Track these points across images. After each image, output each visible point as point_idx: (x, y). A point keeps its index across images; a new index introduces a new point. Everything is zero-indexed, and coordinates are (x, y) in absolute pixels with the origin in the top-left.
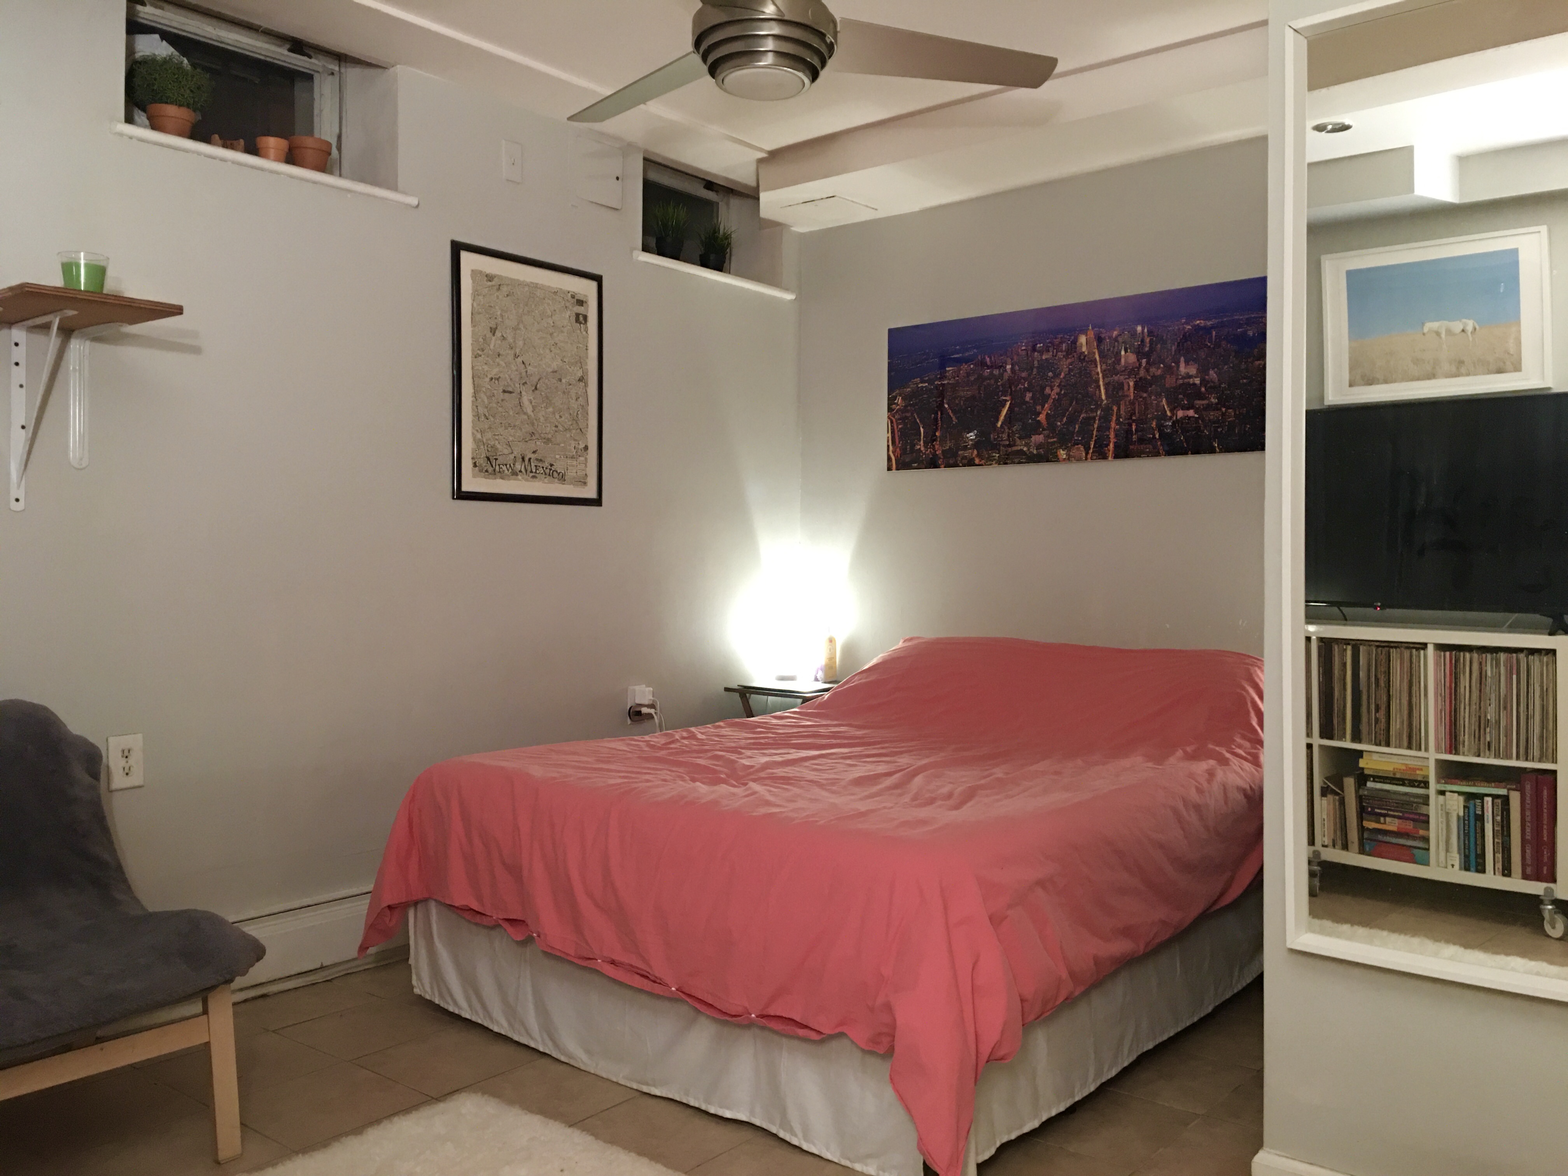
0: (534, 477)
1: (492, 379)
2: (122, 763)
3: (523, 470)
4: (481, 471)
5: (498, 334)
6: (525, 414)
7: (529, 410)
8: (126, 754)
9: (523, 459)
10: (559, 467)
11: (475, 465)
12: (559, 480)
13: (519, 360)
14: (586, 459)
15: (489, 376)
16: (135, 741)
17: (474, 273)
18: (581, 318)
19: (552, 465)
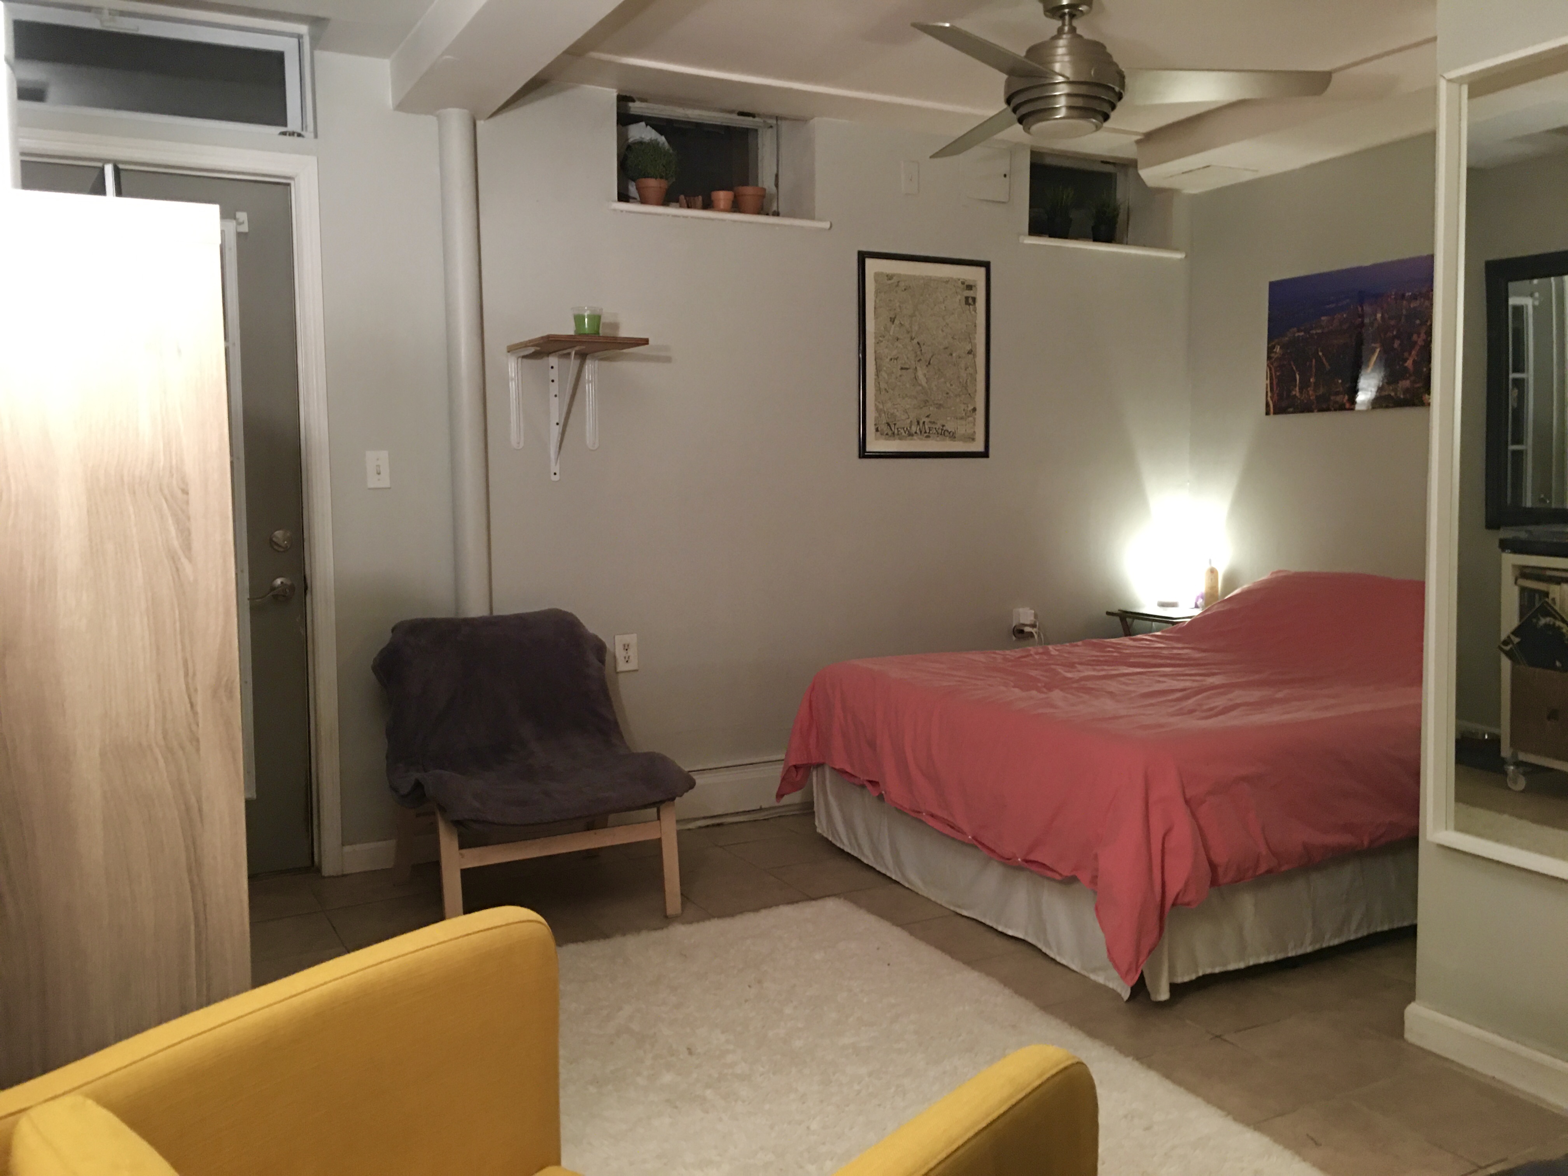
0: (928, 437)
1: (891, 359)
2: (624, 653)
3: (918, 432)
4: (882, 434)
5: (897, 322)
6: (920, 385)
7: (923, 381)
8: (626, 648)
9: (918, 423)
10: (950, 427)
11: (877, 430)
12: (950, 437)
13: (915, 341)
14: (974, 419)
15: (889, 358)
16: (632, 639)
17: (877, 275)
18: (970, 301)
19: (943, 426)
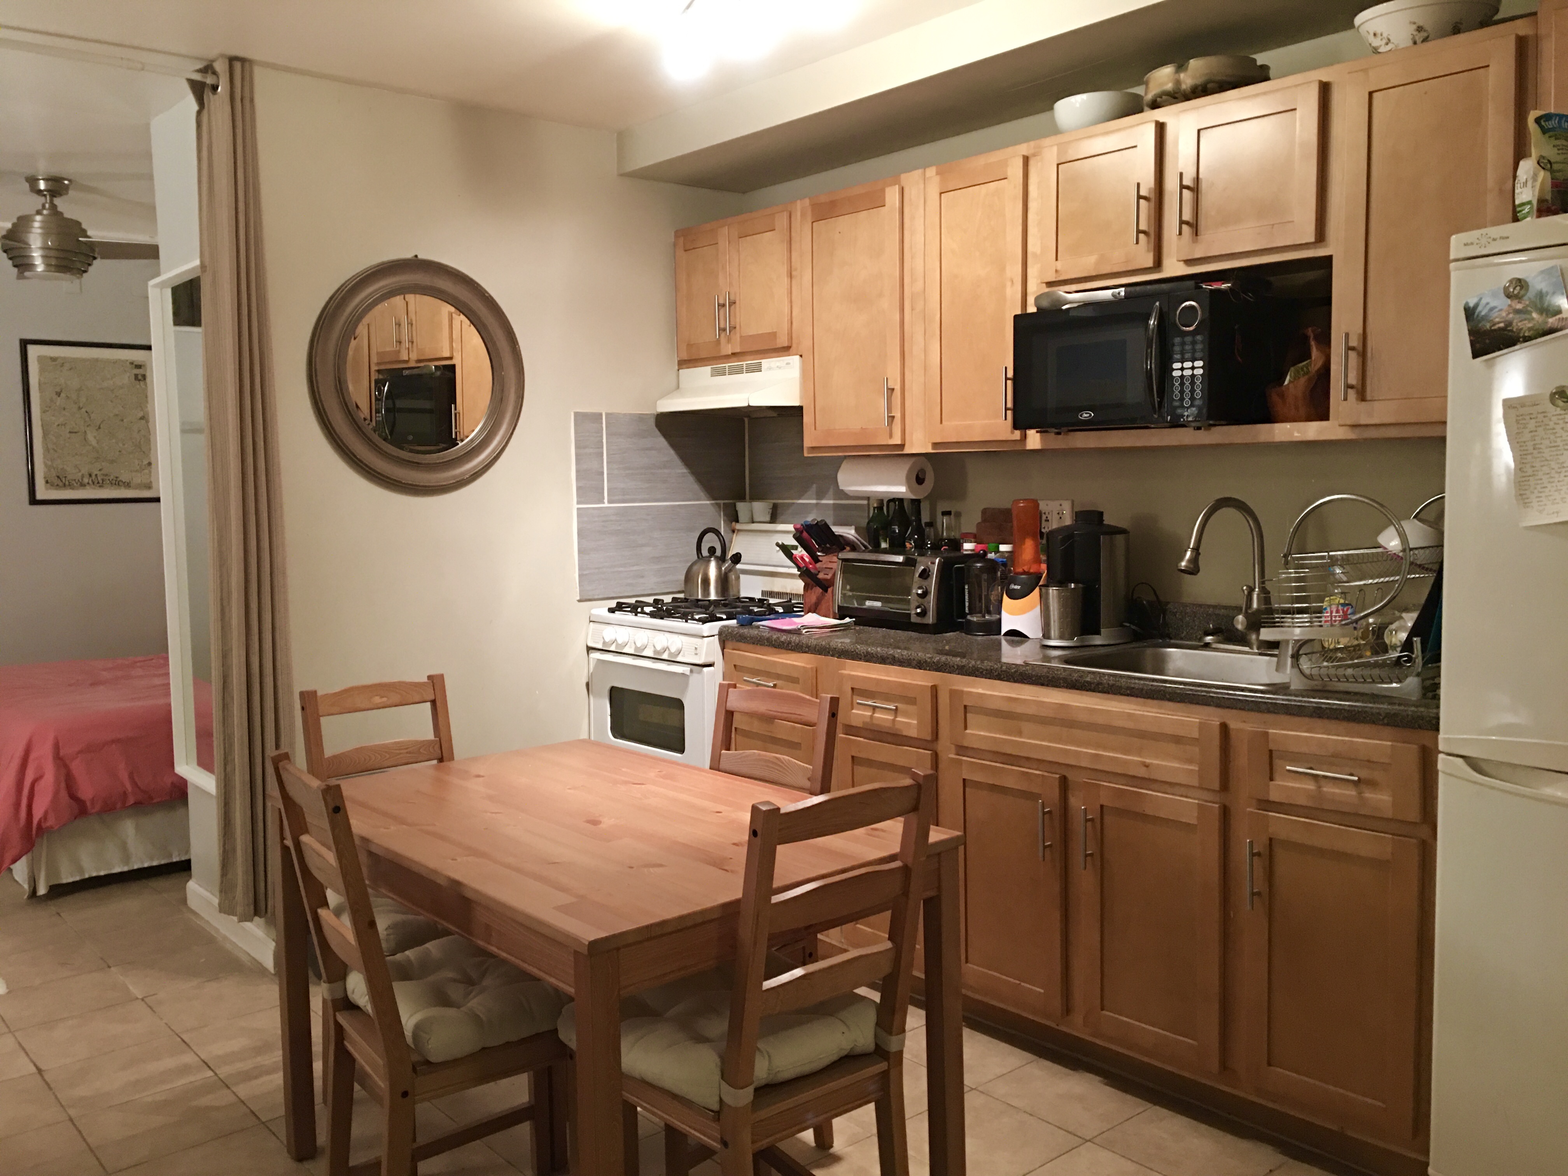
0: (100, 486)
1: (58, 425)
3: (90, 482)
4: (52, 485)
5: (63, 395)
6: (90, 445)
7: (94, 442)
9: (90, 475)
10: (124, 477)
11: (47, 482)
12: (125, 487)
13: (84, 410)
14: (150, 472)
15: (56, 424)
17: (41, 359)
18: (140, 377)
19: (117, 477)
